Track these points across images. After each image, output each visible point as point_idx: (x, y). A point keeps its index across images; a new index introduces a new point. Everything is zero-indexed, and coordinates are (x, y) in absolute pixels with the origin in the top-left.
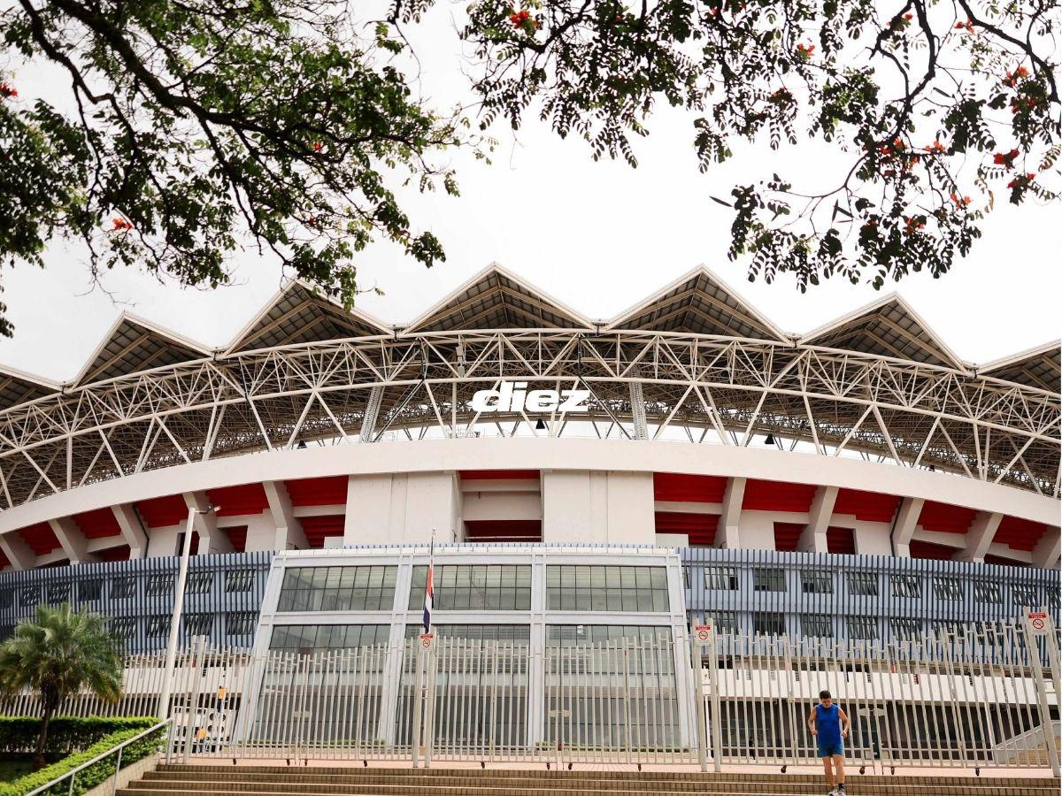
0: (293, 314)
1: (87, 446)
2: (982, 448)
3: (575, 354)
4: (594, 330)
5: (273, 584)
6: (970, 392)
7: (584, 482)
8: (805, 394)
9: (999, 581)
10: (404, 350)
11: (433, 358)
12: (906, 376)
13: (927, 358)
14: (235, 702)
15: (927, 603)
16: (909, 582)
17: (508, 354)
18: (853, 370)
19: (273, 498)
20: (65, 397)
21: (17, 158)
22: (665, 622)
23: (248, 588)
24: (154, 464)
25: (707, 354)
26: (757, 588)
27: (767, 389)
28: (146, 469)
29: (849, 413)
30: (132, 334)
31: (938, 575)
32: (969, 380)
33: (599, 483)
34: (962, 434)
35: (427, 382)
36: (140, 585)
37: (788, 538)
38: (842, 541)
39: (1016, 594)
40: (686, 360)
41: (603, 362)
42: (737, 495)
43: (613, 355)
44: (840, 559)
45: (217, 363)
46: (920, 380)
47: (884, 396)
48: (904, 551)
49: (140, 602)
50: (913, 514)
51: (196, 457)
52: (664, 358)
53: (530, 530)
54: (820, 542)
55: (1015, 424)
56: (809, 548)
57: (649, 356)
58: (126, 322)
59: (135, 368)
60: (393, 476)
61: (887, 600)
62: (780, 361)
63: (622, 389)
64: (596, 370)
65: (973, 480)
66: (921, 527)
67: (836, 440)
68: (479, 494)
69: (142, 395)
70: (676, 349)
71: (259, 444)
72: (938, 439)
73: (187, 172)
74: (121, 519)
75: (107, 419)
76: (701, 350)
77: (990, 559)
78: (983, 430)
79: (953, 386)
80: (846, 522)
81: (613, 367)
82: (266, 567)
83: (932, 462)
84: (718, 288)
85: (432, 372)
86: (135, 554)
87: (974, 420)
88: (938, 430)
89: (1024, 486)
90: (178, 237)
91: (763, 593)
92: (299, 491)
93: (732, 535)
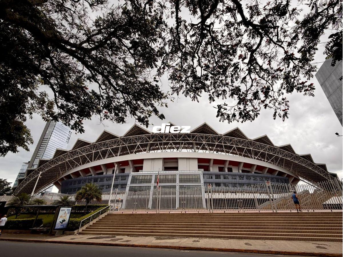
0: (135, 130)
1: (96, 154)
2: (253, 153)
3: (184, 138)
5: (130, 179)
6: (251, 144)
7: (185, 161)
8: (223, 144)
9: (257, 176)
10: (154, 137)
11: (159, 138)
12: (240, 141)
13: (243, 138)
14: (122, 201)
15: (245, 181)
16: (241, 177)
17: (172, 137)
18: (231, 140)
19: (130, 163)
20: (93, 145)
21: (87, 100)
22: (200, 185)
23: (125, 180)
24: (109, 157)
25: (206, 137)
26: (216, 178)
27: (217, 143)
28: (107, 158)
29: (230, 148)
30: (106, 134)
31: (247, 176)
32: (250, 142)
33: (188, 160)
34: (249, 151)
35: (158, 142)
36: (105, 180)
37: (221, 169)
38: (230, 170)
39: (260, 179)
40: (203, 138)
41: (189, 139)
42: (212, 162)
43: (190, 137)
44: (230, 173)
45: (121, 139)
46: (242, 142)
47: (236, 145)
48: (241, 171)
49: (105, 182)
50: (242, 165)
51: (116, 156)
52: (199, 138)
53: (176, 169)
54: (226, 170)
55: (258, 149)
56: (224, 171)
57: (196, 138)
58: (105, 132)
59: (106, 140)
60: (152, 159)
61: (238, 180)
62: (219, 139)
63: (192, 144)
64: (188, 140)
65: (251, 159)
66: (243, 167)
67: (228, 152)
68: (167, 162)
69: (107, 145)
70: (201, 137)
71: (128, 154)
72: (246, 152)
73: (119, 103)
74: (102, 167)
75: (101, 149)
76: (205, 137)
77: (255, 173)
78: (253, 150)
79: (248, 143)
80: (231, 166)
81: (190, 140)
82: (128, 176)
83: (244, 156)
84: (208, 126)
85: (159, 141)
86: (104, 174)
87: (252, 149)
88: (245, 150)
89: (260, 160)
90: (116, 115)
92: (135, 162)
93: (211, 169)
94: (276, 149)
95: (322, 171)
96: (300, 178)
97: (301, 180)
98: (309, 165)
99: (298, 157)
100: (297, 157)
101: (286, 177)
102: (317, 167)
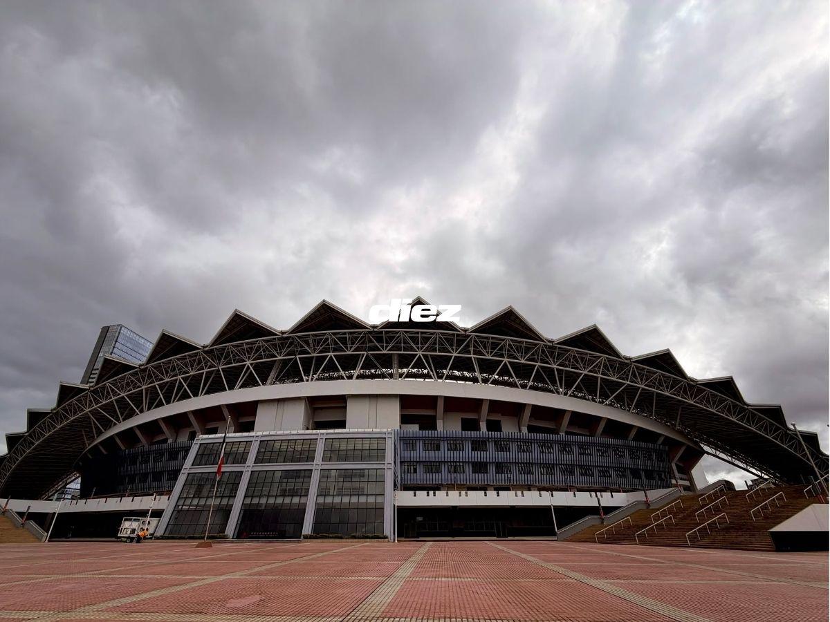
2: (560, 380)
3: (365, 342)
4: (371, 329)
6: (551, 352)
7: (367, 401)
8: (472, 356)
9: (572, 443)
10: (286, 342)
11: (300, 346)
12: (520, 346)
15: (535, 454)
16: (525, 444)
17: (334, 343)
18: (494, 346)
19: (226, 412)
20: (141, 370)
22: (382, 466)
24: (178, 399)
26: (448, 450)
27: (455, 354)
30: (167, 340)
32: (550, 347)
33: (373, 401)
34: (549, 373)
35: (297, 357)
37: (470, 425)
38: (494, 426)
39: (580, 450)
40: (416, 342)
41: (377, 344)
42: (441, 405)
43: (382, 341)
44: (492, 434)
46: (527, 348)
47: (510, 356)
48: (525, 430)
50: (527, 413)
51: (195, 395)
52: (405, 342)
53: (342, 424)
54: (483, 426)
55: (574, 367)
56: (479, 429)
57: (398, 341)
58: (164, 334)
59: (170, 355)
60: (279, 400)
61: (513, 454)
62: (459, 343)
64: (374, 348)
65: (556, 395)
66: (533, 419)
71: (222, 389)
72: (538, 375)
75: (159, 380)
77: (567, 433)
78: (559, 371)
79: (543, 350)
80: (496, 417)
81: (382, 347)
83: (535, 388)
85: (300, 352)
86: (170, 441)
87: (555, 366)
88: (537, 371)
89: (581, 398)
91: (452, 452)
93: (440, 424)
94: (627, 365)
95: (771, 425)
96: (706, 448)
97: (708, 453)
98: (729, 408)
99: (695, 387)
100: (691, 387)
101: (663, 443)
102: (754, 415)
